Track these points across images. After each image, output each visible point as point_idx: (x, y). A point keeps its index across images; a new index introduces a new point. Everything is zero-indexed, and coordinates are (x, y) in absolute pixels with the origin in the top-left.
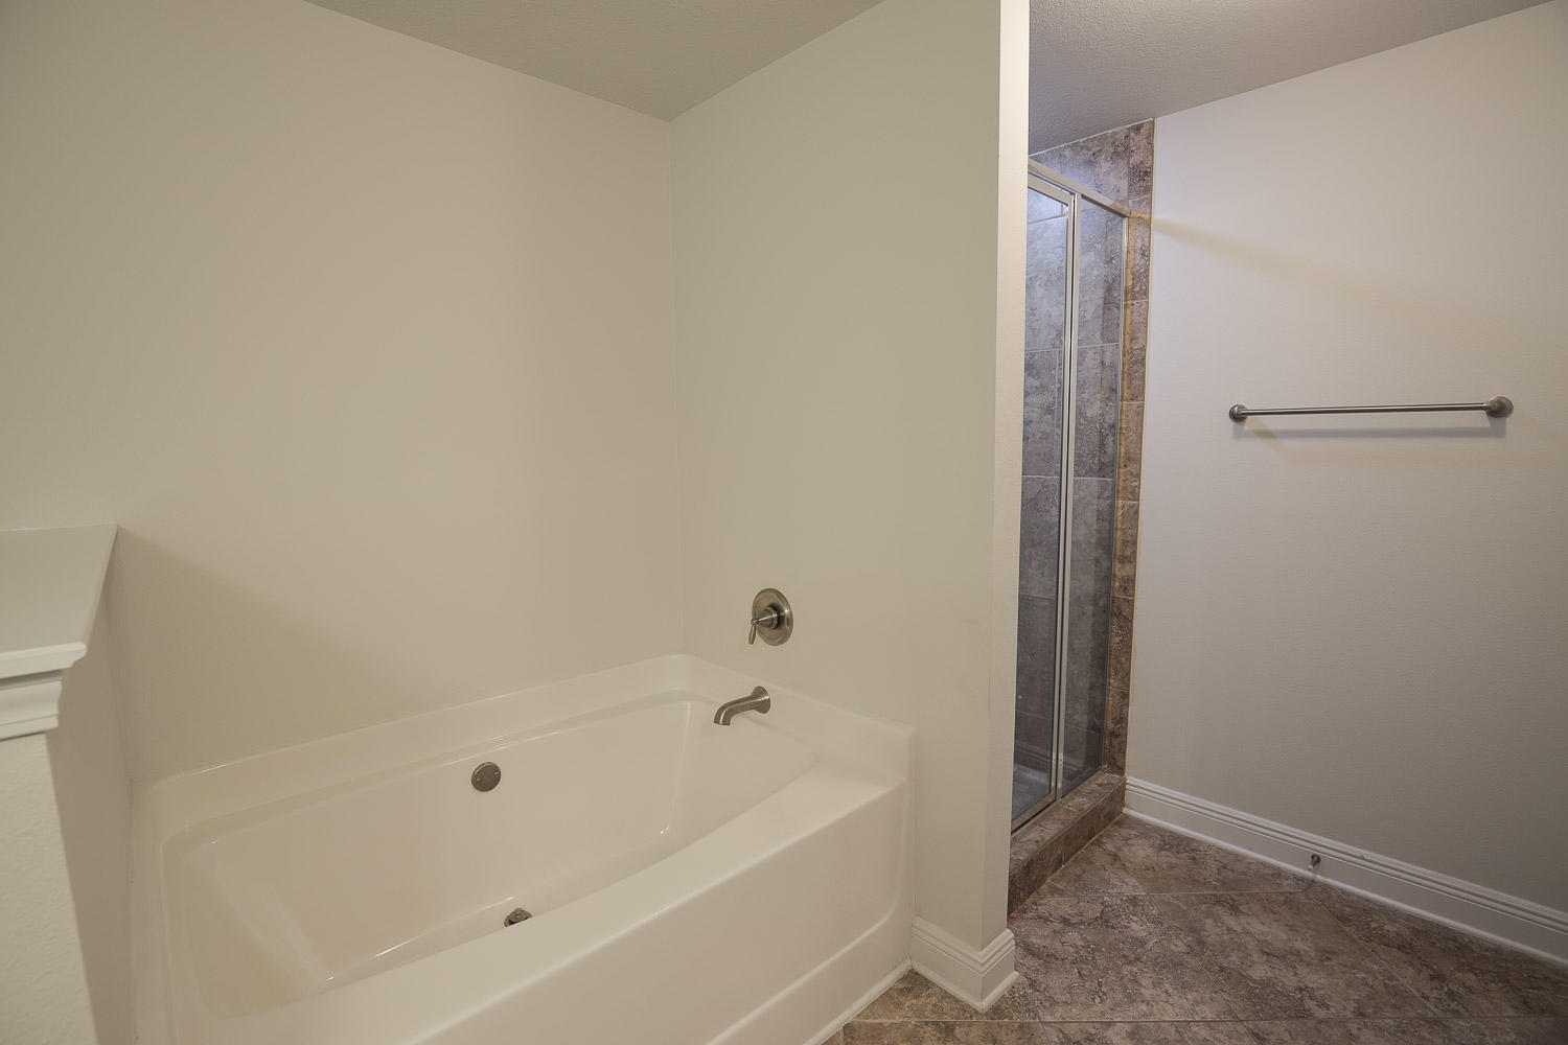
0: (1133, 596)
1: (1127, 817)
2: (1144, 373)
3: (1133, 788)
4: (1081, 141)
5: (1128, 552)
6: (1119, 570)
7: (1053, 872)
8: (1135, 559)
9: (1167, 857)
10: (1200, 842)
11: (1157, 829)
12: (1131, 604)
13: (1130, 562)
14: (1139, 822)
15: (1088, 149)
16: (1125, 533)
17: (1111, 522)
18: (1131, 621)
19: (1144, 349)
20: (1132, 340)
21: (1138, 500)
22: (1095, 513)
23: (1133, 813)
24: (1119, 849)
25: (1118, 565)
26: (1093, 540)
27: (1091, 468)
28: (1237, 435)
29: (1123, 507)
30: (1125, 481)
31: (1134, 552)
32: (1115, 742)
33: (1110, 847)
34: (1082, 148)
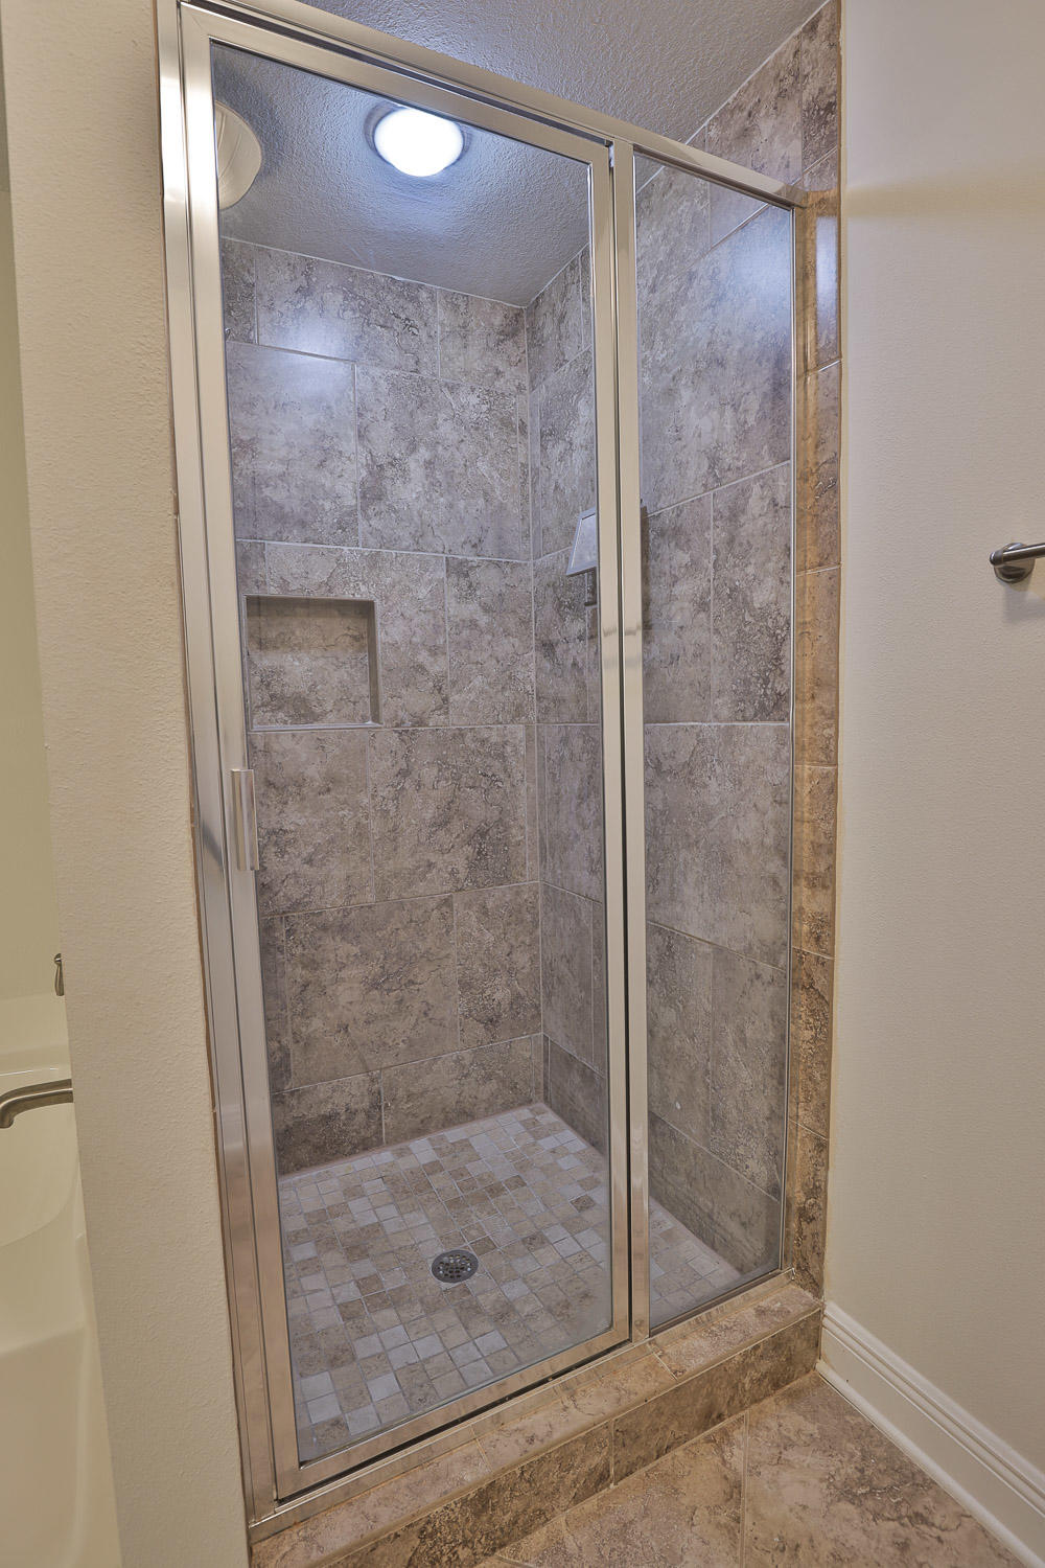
0: (832, 954)
1: (820, 1382)
2: (838, 507)
3: (836, 1329)
4: (730, 100)
5: (821, 868)
6: (808, 901)
7: (577, 1500)
8: (833, 881)
9: (849, 1526)
10: (943, 1497)
11: (867, 1433)
12: (828, 967)
13: (825, 887)
14: (841, 1407)
15: (740, 108)
16: (815, 830)
17: (792, 804)
18: (829, 1004)
19: (835, 460)
20: (817, 447)
21: (836, 764)
22: (769, 790)
23: (833, 1377)
24: (754, 1470)
25: (806, 892)
26: (769, 841)
27: (762, 705)
28: (1016, 614)
29: (811, 778)
30: (812, 726)
31: (831, 868)
32: (808, 1229)
33: (737, 1458)
34: (732, 112)
